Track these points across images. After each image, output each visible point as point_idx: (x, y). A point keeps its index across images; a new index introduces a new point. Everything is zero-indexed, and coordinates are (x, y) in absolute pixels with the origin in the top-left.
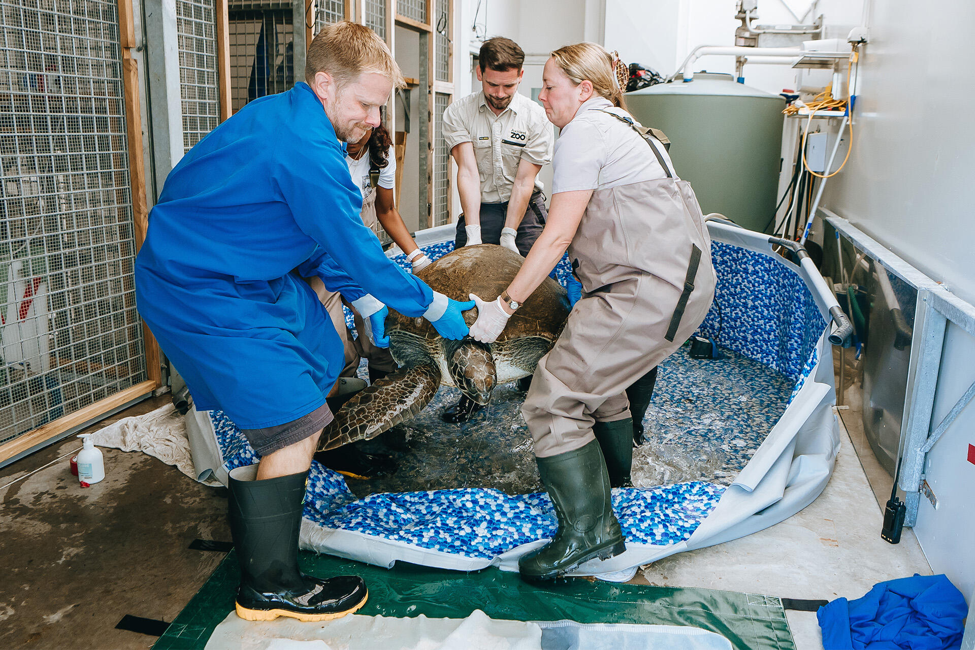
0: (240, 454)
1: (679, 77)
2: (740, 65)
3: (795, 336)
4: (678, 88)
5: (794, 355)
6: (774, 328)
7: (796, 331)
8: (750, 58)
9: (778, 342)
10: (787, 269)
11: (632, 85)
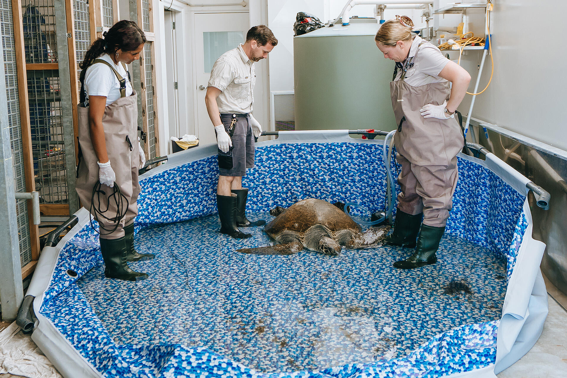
0: (116, 365)
1: (340, 21)
2: (381, 11)
3: (481, 212)
4: (338, 30)
5: (480, 227)
6: (460, 209)
7: (483, 208)
8: (388, 5)
9: (464, 219)
10: (471, 163)
11: (302, 29)
